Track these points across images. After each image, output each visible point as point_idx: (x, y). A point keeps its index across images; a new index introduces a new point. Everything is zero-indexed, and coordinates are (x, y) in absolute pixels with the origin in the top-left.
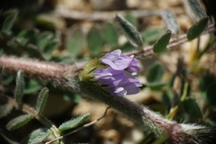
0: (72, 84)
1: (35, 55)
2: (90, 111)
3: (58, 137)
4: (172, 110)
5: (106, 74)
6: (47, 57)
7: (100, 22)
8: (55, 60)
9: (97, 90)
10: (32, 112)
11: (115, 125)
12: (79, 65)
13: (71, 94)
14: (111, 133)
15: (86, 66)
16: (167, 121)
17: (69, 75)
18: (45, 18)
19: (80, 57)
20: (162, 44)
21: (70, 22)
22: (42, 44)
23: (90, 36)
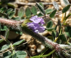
0: (19, 28)
6: (10, 18)
7: (30, 6)
12: (22, 21)
14: (33, 46)
17: (18, 25)
19: (23, 18)
20: (53, 14)
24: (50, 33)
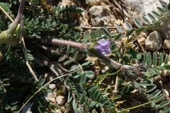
0: (86, 50)
1: (73, 40)
2: (92, 60)
3: (81, 68)
4: (120, 60)
5: (99, 47)
6: (77, 41)
7: (95, 29)
8: (80, 42)
9: (94, 53)
10: (72, 60)
11: (99, 65)
12: (89, 44)
13: (85, 54)
14: (98, 67)
15: (92, 44)
16: (119, 64)
17: (85, 47)
18: (76, 28)
19: (88, 41)
20: (118, 38)
21: (85, 29)
22: (76, 36)
23: (91, 34)
24: (114, 55)
